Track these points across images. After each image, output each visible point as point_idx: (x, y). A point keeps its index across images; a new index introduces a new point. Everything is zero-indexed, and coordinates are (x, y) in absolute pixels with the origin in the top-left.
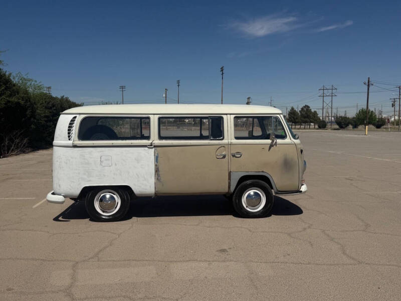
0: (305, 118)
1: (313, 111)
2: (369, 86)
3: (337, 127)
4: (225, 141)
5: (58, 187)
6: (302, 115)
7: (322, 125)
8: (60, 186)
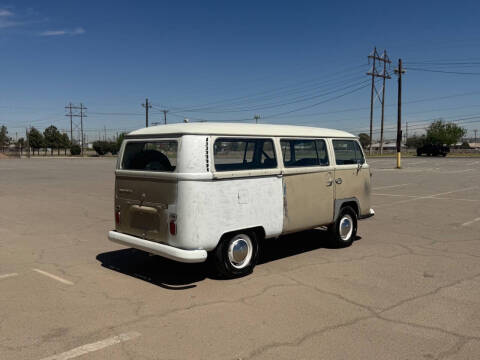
0: (52, 141)
1: (62, 133)
2: (147, 107)
3: (95, 153)
4: (331, 167)
5: (195, 239)
6: (47, 138)
7: (76, 151)
8: (198, 236)
